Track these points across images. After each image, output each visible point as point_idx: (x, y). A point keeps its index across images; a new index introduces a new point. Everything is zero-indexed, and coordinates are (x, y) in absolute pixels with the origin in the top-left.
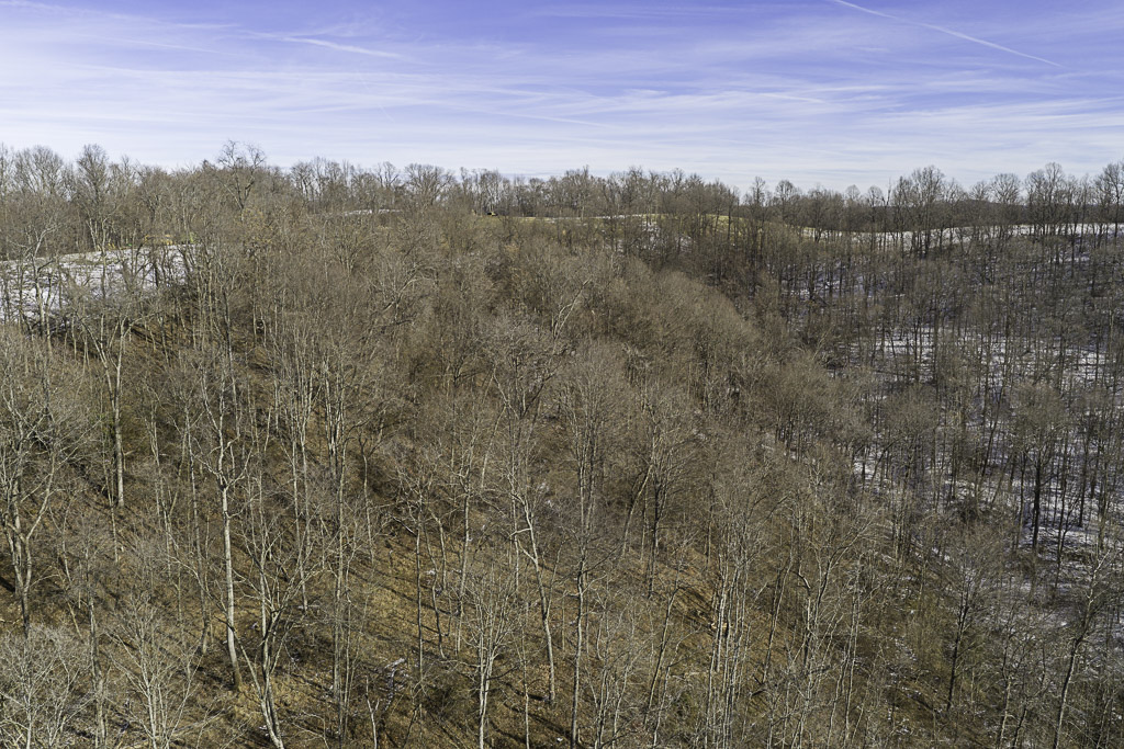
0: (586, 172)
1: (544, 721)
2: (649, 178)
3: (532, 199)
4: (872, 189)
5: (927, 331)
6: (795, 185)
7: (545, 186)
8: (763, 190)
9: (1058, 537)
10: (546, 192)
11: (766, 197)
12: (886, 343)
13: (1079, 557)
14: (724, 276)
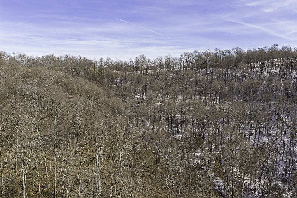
0: (53, 55)
1: (45, 193)
2: (72, 58)
3: (37, 62)
4: (130, 60)
5: (145, 93)
6: (111, 59)
7: (40, 59)
8: (103, 59)
9: (177, 137)
10: (41, 60)
11: (104, 61)
12: (136, 97)
13: (181, 141)
14: (94, 81)
